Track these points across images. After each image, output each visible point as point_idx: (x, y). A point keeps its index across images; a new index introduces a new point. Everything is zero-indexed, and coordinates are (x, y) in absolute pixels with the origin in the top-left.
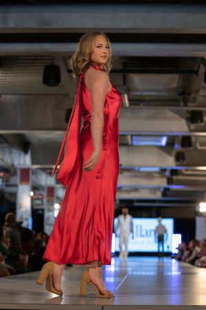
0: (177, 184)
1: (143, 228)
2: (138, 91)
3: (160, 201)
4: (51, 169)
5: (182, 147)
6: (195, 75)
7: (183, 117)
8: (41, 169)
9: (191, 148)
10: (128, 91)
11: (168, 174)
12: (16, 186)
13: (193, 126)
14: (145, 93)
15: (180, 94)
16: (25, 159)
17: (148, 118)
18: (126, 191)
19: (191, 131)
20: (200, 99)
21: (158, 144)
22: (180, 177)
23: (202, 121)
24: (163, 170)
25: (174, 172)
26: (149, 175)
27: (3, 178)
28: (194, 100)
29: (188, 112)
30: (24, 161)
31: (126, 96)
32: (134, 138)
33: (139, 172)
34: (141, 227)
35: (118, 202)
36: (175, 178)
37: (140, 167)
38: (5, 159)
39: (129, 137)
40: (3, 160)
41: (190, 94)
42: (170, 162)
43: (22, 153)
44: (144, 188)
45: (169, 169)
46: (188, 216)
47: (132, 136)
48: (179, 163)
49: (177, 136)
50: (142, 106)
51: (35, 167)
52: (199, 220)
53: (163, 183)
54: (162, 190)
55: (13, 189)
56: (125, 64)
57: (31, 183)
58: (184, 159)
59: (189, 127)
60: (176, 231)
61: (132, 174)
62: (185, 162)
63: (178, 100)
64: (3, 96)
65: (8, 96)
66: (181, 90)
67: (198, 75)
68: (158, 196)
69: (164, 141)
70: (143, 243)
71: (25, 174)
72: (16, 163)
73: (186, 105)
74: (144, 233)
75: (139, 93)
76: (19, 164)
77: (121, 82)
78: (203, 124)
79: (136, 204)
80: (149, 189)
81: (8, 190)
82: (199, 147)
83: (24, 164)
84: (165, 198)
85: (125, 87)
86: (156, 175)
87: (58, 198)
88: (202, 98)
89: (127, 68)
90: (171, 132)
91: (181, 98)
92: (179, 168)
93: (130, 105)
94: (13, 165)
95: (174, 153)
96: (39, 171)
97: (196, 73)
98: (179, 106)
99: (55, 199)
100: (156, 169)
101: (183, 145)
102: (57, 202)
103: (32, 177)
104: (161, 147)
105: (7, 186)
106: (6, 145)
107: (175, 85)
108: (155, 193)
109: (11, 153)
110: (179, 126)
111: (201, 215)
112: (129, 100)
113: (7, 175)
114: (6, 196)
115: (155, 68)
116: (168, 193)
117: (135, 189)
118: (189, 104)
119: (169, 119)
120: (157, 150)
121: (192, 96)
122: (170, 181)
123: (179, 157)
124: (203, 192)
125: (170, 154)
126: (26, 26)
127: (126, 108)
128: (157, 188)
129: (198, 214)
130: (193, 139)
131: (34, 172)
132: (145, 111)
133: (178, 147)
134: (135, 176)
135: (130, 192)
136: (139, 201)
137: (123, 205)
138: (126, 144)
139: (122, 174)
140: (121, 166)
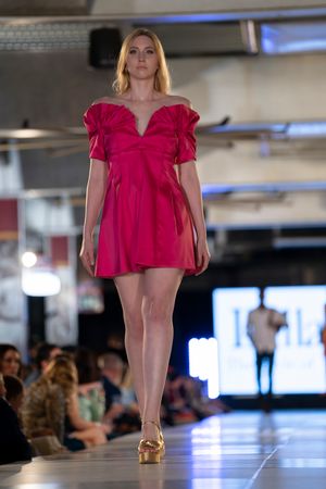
1: (306, 317)
4: (5, 141)
18: (247, 202)
32: (265, 29)
33: (287, 140)
34: (299, 313)
35: (221, 238)
39: (251, 27)
44: (305, 190)
47: (258, 23)
61: (264, 146)
74: (309, 333)
79: (280, 243)
87: (32, 234)
99: (21, 236)
102: (28, 248)
117: (277, 195)
134: (273, 154)
135: (257, 203)
136: (290, 231)
137: (239, 248)
138: (242, 54)
139: (230, 146)
140: (225, 121)
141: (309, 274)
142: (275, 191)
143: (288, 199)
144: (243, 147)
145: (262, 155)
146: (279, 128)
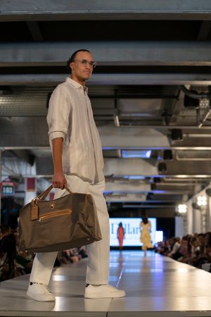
0: (159, 190)
1: (131, 226)
2: (126, 113)
3: (145, 204)
5: (164, 159)
6: (175, 100)
7: (165, 134)
8: (44, 178)
9: (172, 160)
10: (119, 113)
11: (151, 181)
12: (23, 192)
13: (173, 142)
14: (133, 115)
15: (163, 115)
16: (31, 170)
17: (135, 135)
18: (116, 196)
19: (172, 146)
20: (179, 119)
21: (144, 156)
22: (162, 184)
23: (181, 138)
24: (148, 179)
25: (157, 180)
26: (136, 182)
27: (12, 187)
28: (175, 120)
29: (169, 130)
30: (30, 171)
31: (117, 118)
32: (123, 151)
33: (127, 179)
34: (129, 225)
35: (110, 205)
36: (158, 184)
37: (129, 176)
38: (14, 171)
39: (120, 151)
40: (12, 171)
41: (171, 115)
42: (154, 171)
43: (29, 165)
44: (131, 193)
45: (152, 177)
46: (168, 215)
47: (122, 150)
48: (160, 172)
49: (160, 150)
50: (130, 126)
51: (39, 176)
52: (178, 220)
53: (148, 189)
54: (147, 194)
55: (21, 195)
56: (116, 91)
57: (36, 190)
58: (165, 169)
59: (170, 143)
60: (158, 229)
61: (122, 182)
62: (166, 172)
63: (161, 120)
64: (13, 118)
65: (17, 118)
66: (164, 111)
67: (178, 100)
68: (143, 199)
69: (148, 154)
70: (131, 239)
71: (31, 183)
72: (23, 173)
73: (167, 125)
74: (131, 230)
75: (128, 115)
76: (26, 174)
77: (113, 105)
78: (182, 140)
79: (125, 206)
80: (136, 194)
81: (17, 195)
82: (178, 159)
83: (31, 174)
84: (149, 201)
85: (116, 110)
86: (141, 182)
88: (181, 118)
89: (118, 94)
90: (155, 147)
91: (163, 118)
92: (161, 176)
93: (120, 124)
94: (21, 176)
95: (157, 164)
96: (43, 180)
97: (177, 97)
98: (162, 125)
100: (142, 178)
101: (165, 158)
103: (37, 185)
104: (146, 159)
105: (16, 192)
106: (15, 158)
107: (158, 108)
108: (141, 197)
109: (19, 165)
110: (162, 142)
111: (179, 215)
112: (120, 120)
113: (16, 183)
114: (15, 200)
115: (141, 94)
116: (152, 197)
117: (125, 194)
118: (171, 124)
119: (153, 136)
120: (143, 162)
121: (173, 116)
122: (153, 187)
123: (162, 168)
124: (182, 196)
125: (154, 165)
126: (33, 60)
127: (117, 127)
128: (143, 193)
129: (177, 214)
130: (173, 152)
131: (39, 181)
132: (133, 130)
133: (160, 159)
134: (124, 183)
135: (119, 196)
136: (127, 203)
137: (113, 207)
138: (117, 157)
139: (113, 182)
140: (112, 175)
141: (132, 214)
142: (124, 193)
143: (128, 195)
144: (116, 182)
145: (121, 184)
146: (126, 177)
